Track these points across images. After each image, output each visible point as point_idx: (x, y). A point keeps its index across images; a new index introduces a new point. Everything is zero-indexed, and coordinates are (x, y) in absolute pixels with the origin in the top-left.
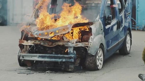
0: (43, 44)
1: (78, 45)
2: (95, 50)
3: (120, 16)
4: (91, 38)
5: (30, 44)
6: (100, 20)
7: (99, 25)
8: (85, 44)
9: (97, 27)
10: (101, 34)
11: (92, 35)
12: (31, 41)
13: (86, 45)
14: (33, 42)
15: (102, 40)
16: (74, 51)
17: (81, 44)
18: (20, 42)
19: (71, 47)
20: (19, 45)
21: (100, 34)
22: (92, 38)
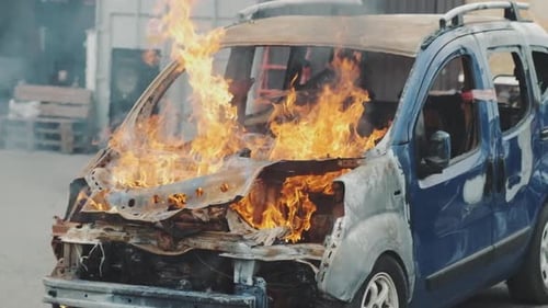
0: (138, 241)
1: (278, 253)
2: (352, 278)
3: (506, 138)
4: (336, 225)
5: (85, 241)
6: (391, 152)
7: (381, 171)
8: (311, 251)
9: (372, 182)
10: (396, 211)
11: (343, 215)
12: (92, 227)
13: (315, 254)
14: (101, 231)
15: (392, 238)
16: (259, 279)
17: (295, 252)
18: (55, 229)
19: (247, 260)
20: (53, 243)
21: (390, 211)
22: (340, 228)
